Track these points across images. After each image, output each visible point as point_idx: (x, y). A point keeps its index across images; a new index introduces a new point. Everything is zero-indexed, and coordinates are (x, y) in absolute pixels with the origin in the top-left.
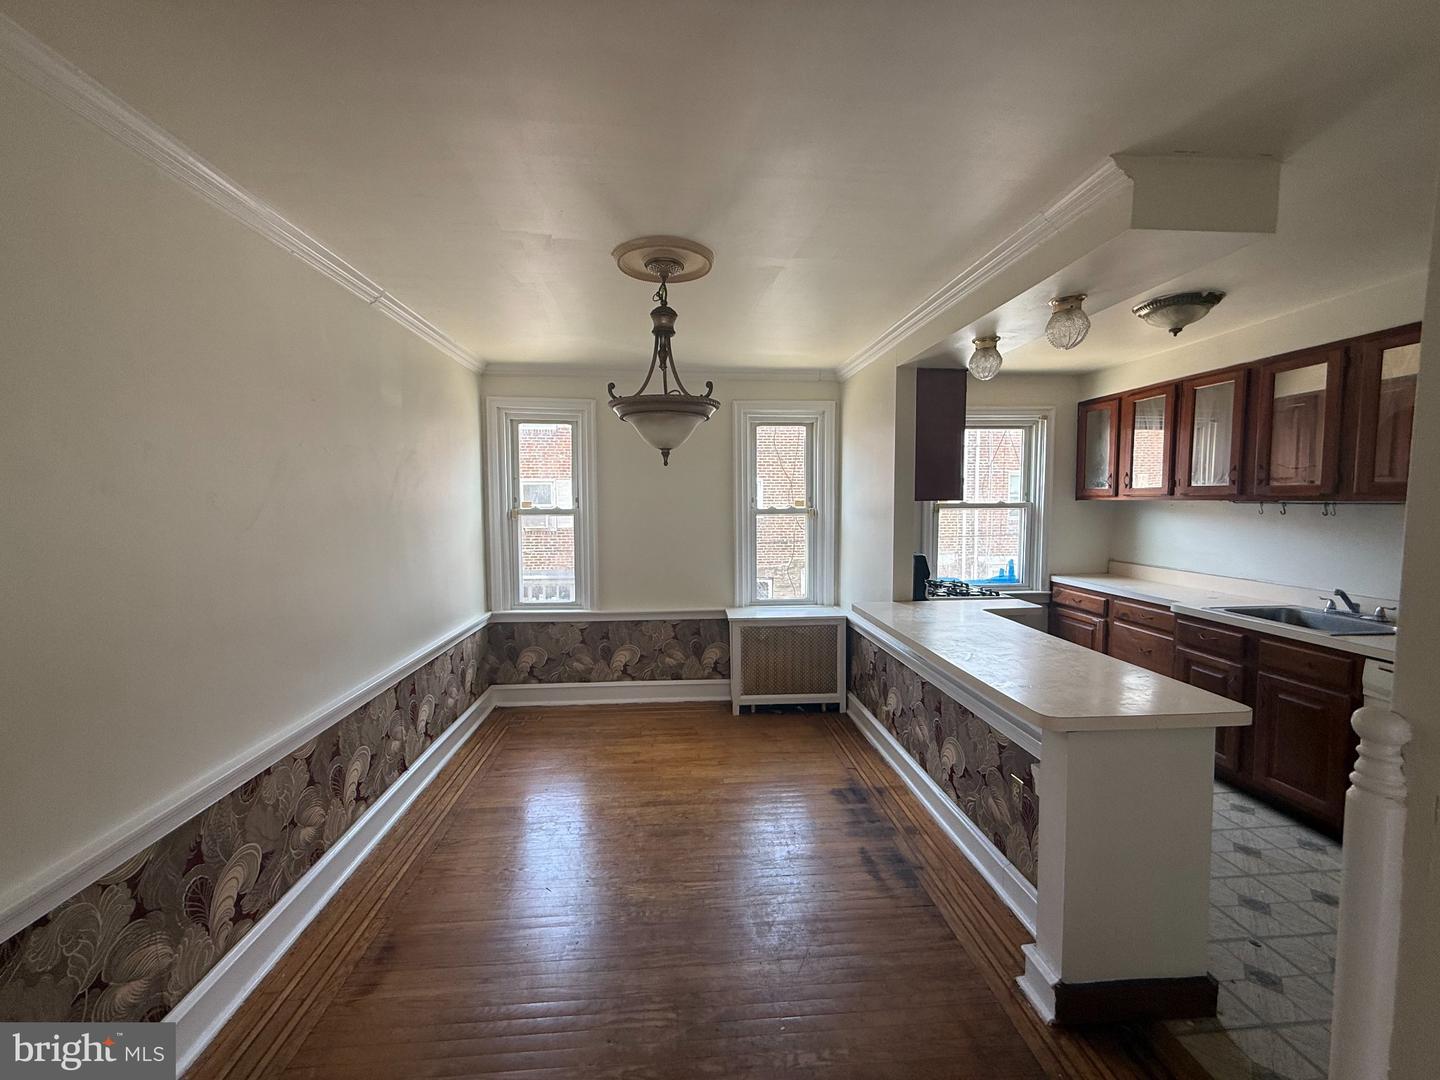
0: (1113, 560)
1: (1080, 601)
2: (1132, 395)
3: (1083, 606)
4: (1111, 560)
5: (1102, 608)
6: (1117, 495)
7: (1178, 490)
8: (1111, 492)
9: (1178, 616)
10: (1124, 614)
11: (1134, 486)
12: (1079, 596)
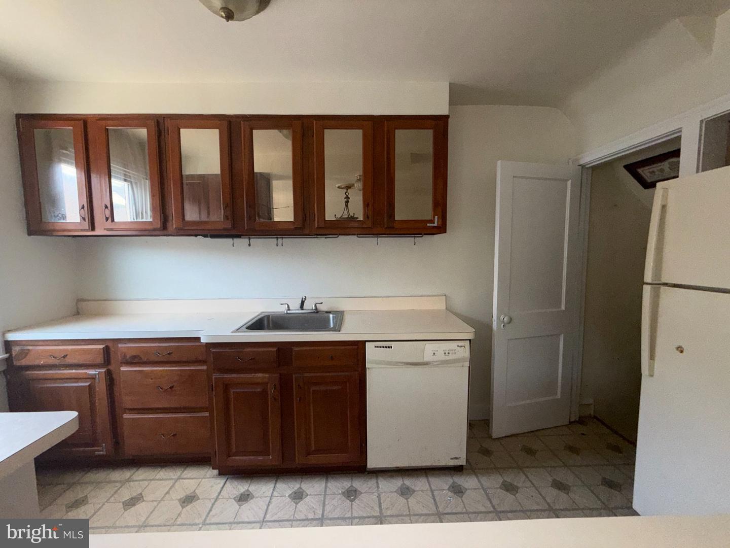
0: (83, 300)
1: (64, 357)
2: (99, 120)
3: (69, 360)
4: (79, 300)
5: (102, 356)
6: (93, 227)
7: (173, 224)
8: (86, 225)
9: (210, 345)
10: (134, 357)
11: (116, 220)
12: (61, 350)
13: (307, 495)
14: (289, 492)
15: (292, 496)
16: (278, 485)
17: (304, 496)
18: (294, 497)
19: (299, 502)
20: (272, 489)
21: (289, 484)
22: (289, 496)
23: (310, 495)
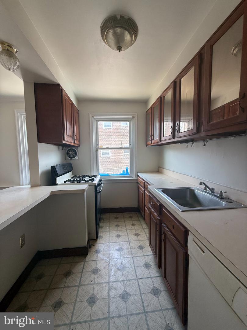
1: (141, 182)
4: (159, 167)
5: (144, 185)
6: (152, 143)
10: (146, 188)
13: (158, 297)
14: (156, 285)
15: (155, 288)
16: (158, 278)
17: (156, 295)
18: (155, 290)
19: (152, 294)
20: (155, 276)
21: (161, 284)
22: (154, 286)
23: (159, 299)
